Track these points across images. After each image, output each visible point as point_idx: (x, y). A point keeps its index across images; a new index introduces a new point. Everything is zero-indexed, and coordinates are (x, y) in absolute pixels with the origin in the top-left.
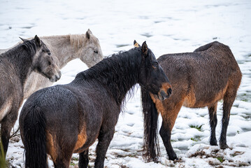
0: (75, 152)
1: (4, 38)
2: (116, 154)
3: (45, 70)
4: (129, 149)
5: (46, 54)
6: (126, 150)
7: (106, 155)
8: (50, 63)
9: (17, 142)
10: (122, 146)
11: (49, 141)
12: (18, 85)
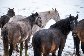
0: (51, 52)
1: (27, 12)
2: (65, 54)
3: (39, 24)
4: (70, 53)
5: (40, 19)
6: (69, 53)
7: (62, 54)
8: (40, 22)
9: (31, 48)
10: (67, 51)
11: (42, 47)
12: (30, 29)
